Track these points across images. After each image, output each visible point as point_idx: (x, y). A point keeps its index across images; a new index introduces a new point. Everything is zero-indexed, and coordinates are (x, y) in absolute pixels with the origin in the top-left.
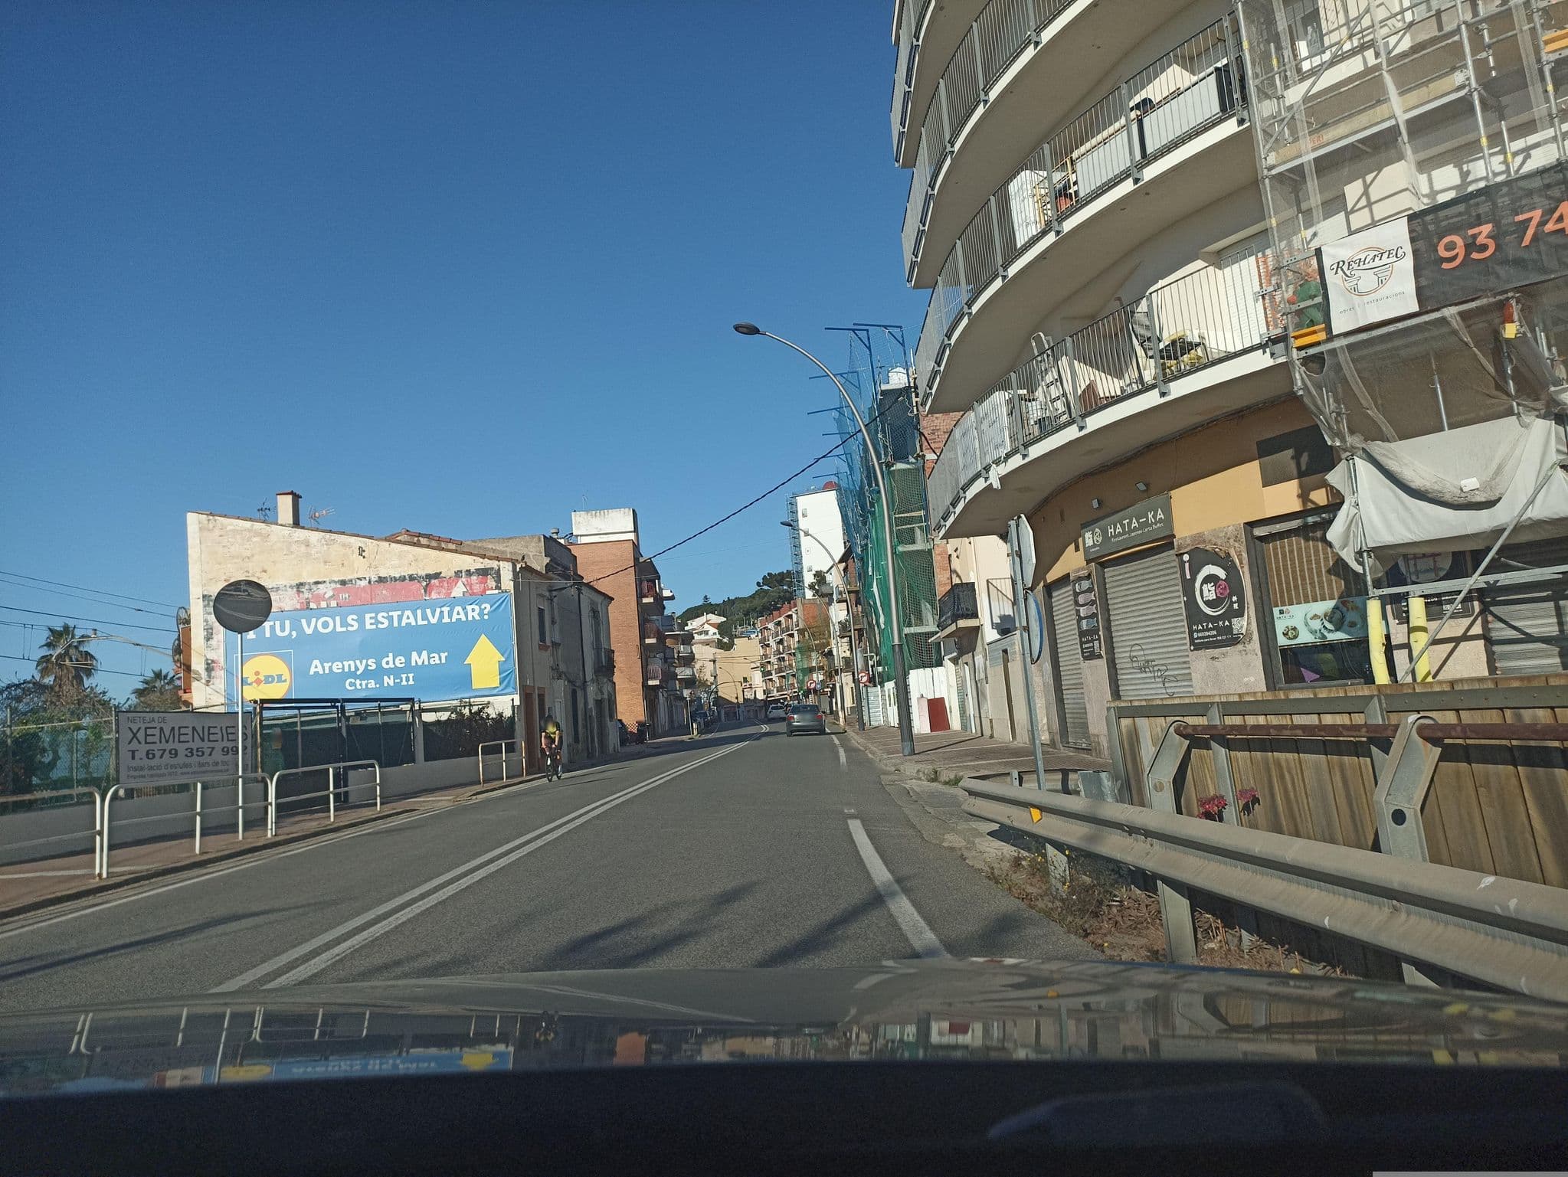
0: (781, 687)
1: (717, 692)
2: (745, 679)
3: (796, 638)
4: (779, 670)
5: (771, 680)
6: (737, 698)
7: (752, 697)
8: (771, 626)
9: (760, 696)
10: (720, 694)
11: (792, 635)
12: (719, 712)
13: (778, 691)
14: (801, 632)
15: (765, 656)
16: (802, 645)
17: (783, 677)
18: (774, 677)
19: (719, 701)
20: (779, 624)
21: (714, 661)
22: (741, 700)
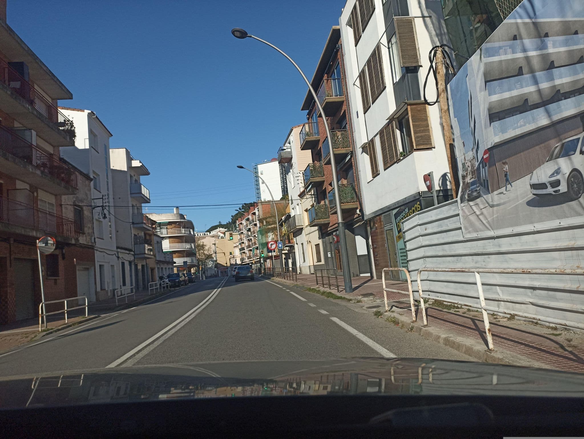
0: (250, 256)
1: (216, 261)
2: (231, 253)
3: (258, 225)
4: (249, 246)
5: (244, 253)
6: (226, 263)
7: (234, 263)
8: (244, 222)
9: (239, 262)
10: (218, 262)
11: (256, 225)
12: (218, 271)
13: (248, 259)
14: (261, 221)
15: (241, 239)
16: (261, 229)
17: (251, 250)
18: (246, 251)
19: (218, 266)
20: (248, 220)
21: (215, 244)
22: (229, 264)
